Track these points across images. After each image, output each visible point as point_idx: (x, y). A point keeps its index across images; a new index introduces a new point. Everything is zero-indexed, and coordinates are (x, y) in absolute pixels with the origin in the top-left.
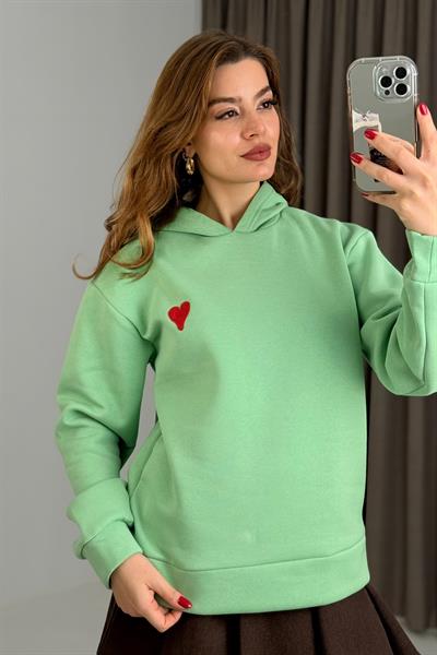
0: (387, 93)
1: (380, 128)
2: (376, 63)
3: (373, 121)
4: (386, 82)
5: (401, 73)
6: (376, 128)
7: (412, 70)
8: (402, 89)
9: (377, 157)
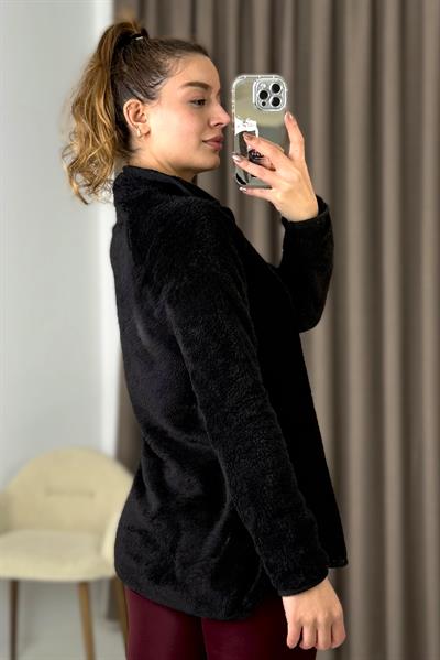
0: (264, 104)
1: (257, 133)
2: (255, 79)
3: (252, 126)
4: (264, 95)
5: (276, 88)
6: (253, 133)
7: (284, 88)
8: (276, 102)
9: (255, 158)
